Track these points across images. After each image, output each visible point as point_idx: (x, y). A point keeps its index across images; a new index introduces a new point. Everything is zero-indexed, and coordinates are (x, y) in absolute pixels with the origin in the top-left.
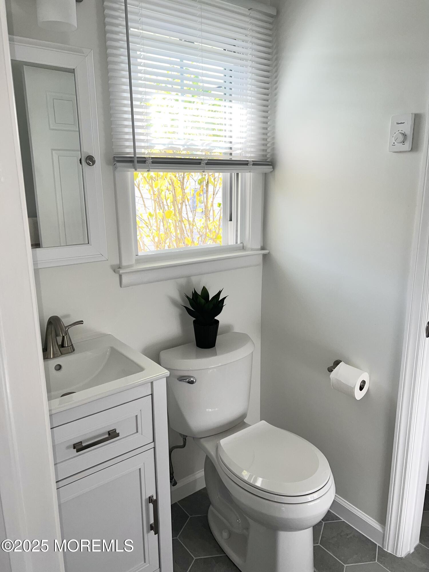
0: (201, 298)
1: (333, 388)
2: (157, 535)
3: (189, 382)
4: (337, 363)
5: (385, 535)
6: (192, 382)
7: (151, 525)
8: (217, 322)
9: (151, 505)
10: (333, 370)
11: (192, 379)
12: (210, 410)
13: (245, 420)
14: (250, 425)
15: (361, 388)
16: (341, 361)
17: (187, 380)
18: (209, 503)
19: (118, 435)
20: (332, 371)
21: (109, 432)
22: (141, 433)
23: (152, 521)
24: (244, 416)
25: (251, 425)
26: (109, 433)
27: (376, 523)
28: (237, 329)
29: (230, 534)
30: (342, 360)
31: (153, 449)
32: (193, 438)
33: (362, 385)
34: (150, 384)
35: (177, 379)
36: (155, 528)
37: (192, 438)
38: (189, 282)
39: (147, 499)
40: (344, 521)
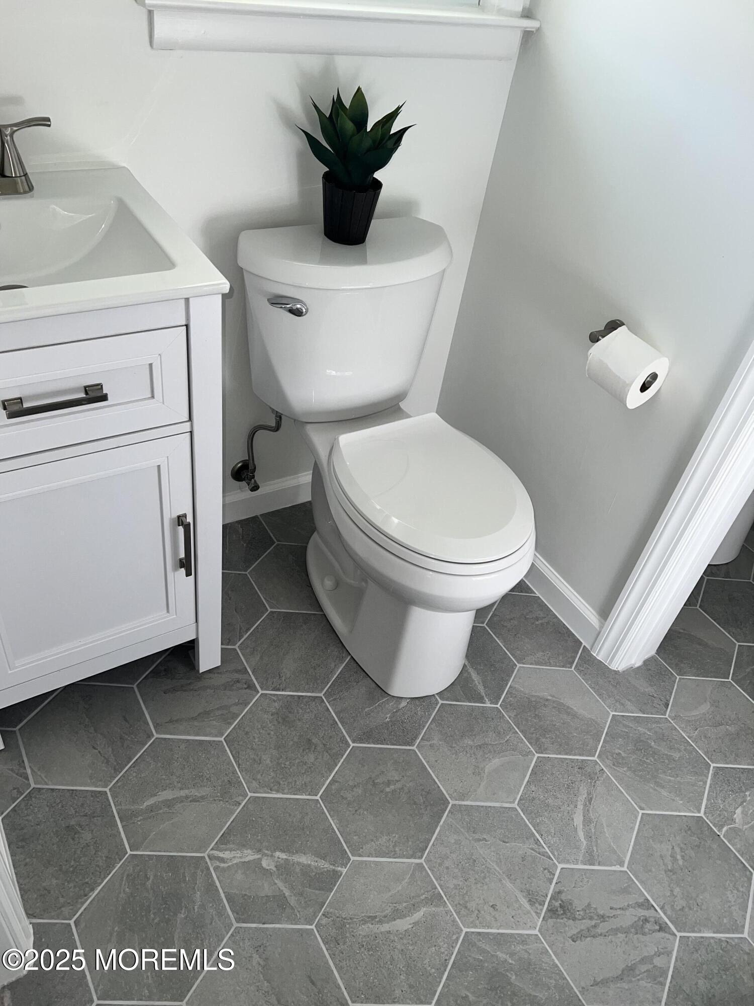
0: (347, 119)
1: (587, 376)
2: (192, 577)
3: (291, 311)
4: (613, 326)
5: (601, 634)
6: (298, 313)
7: (181, 560)
8: (378, 185)
9: (181, 530)
10: (600, 340)
11: (299, 306)
12: (334, 373)
13: (402, 405)
14: (408, 416)
15: (644, 388)
16: (623, 324)
17: (288, 306)
18: (313, 530)
19: (104, 398)
20: (598, 340)
21: (85, 387)
22: (162, 401)
23: (182, 555)
24: (400, 397)
25: (412, 415)
26: (86, 389)
27: (593, 614)
28: (427, 214)
29: (337, 584)
30: (625, 323)
31: (188, 435)
32: (295, 420)
33: (648, 381)
34: (183, 301)
35: (268, 300)
36: (187, 564)
37: (293, 421)
38: (328, 72)
39: (173, 519)
40: (539, 597)
